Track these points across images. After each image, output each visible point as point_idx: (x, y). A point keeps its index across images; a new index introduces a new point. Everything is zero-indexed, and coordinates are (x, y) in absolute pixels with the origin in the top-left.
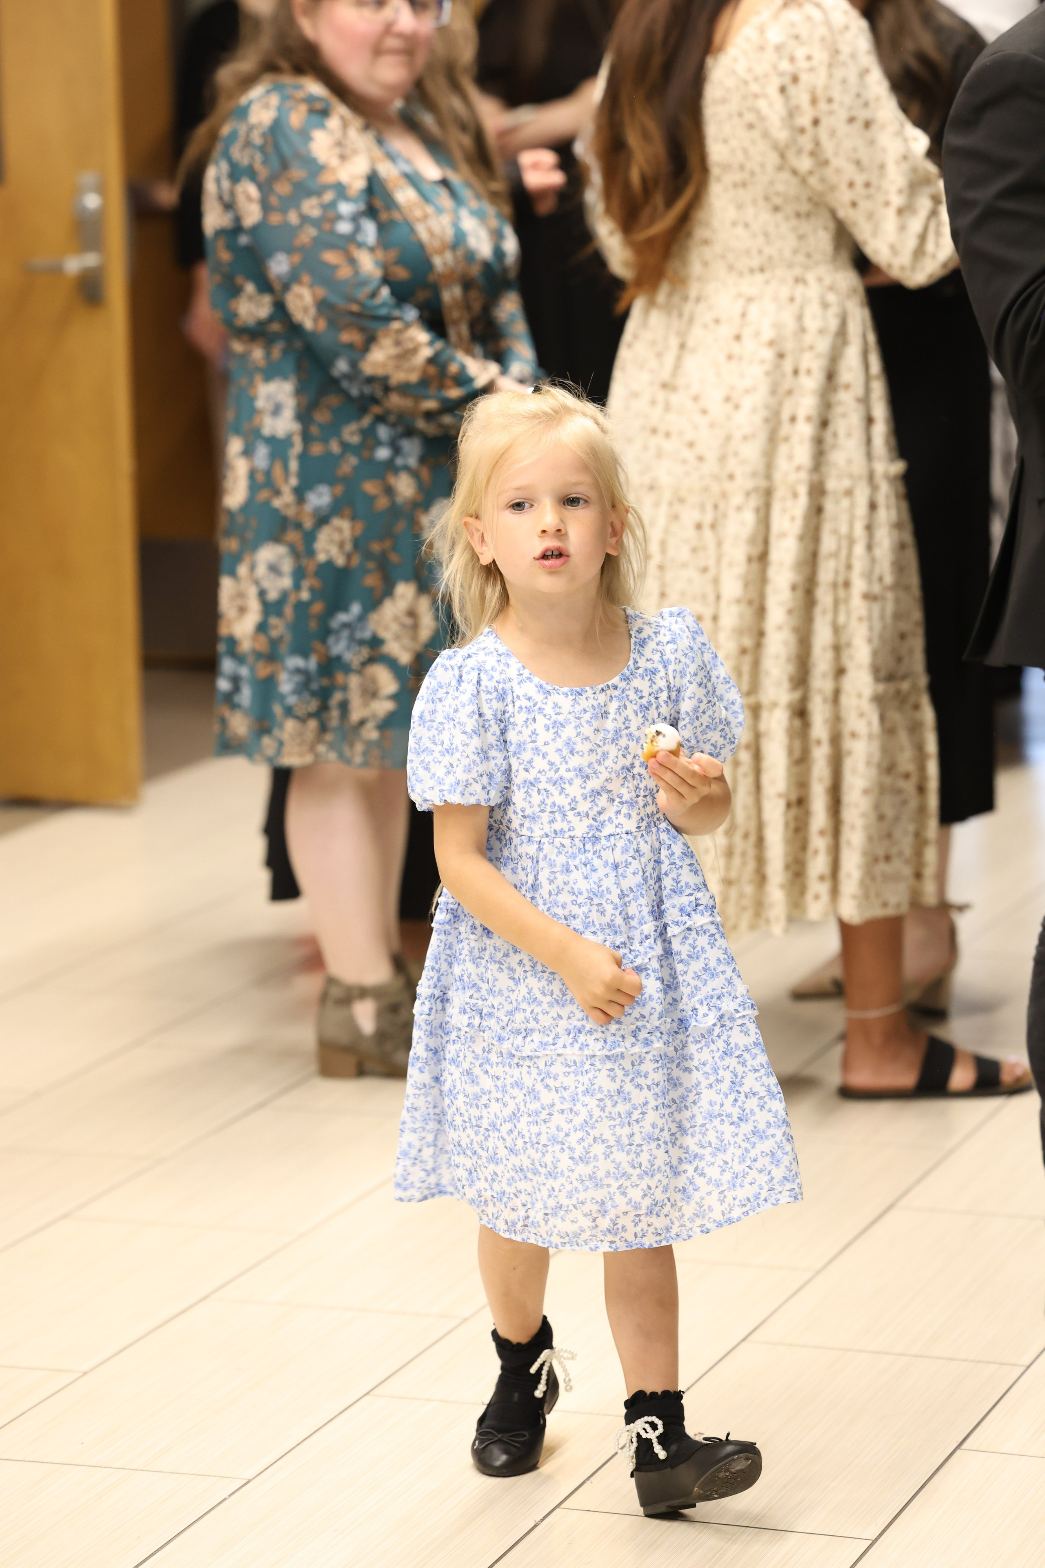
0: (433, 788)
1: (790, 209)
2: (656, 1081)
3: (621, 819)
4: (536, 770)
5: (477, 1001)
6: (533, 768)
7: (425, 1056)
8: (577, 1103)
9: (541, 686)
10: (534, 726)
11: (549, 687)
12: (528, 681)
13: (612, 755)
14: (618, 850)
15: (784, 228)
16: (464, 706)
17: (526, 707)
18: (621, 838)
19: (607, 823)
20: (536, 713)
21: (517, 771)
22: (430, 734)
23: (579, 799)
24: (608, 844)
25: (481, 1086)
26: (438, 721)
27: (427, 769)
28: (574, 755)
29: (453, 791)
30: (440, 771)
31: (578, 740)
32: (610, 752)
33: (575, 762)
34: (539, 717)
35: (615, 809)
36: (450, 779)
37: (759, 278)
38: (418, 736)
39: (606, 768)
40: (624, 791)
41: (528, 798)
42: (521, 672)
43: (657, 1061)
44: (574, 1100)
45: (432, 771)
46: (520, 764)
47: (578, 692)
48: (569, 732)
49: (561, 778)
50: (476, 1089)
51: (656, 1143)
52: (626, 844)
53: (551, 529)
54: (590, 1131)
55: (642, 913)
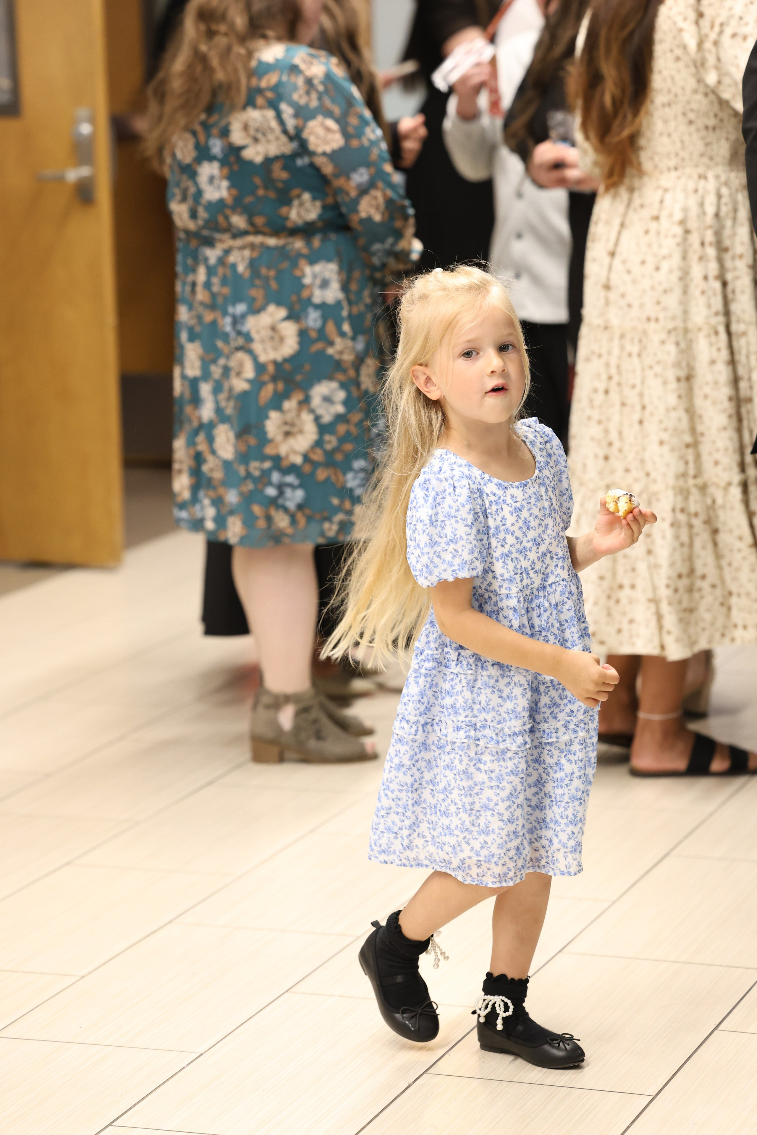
0: (446, 570)
1: (701, 123)
2: (580, 758)
3: (559, 571)
4: (509, 545)
5: (471, 719)
6: (507, 544)
7: (408, 764)
8: (502, 781)
9: (499, 484)
10: (503, 513)
11: (506, 484)
12: (489, 483)
13: (550, 526)
14: (558, 593)
15: (695, 137)
16: (463, 506)
17: (495, 501)
18: (559, 584)
19: (550, 574)
20: (502, 504)
21: (496, 547)
22: (437, 531)
23: (536, 561)
24: (552, 590)
25: (474, 780)
26: (440, 520)
27: (439, 557)
28: (530, 530)
29: (461, 569)
30: (448, 557)
31: (531, 518)
32: (549, 524)
33: (531, 534)
34: (505, 507)
35: (554, 564)
36: (457, 561)
37: (674, 174)
38: (430, 534)
39: (548, 535)
40: (559, 550)
41: (506, 566)
42: (483, 477)
43: (582, 744)
44: (499, 779)
45: (442, 558)
46: (498, 542)
47: (524, 484)
48: (525, 514)
49: (524, 548)
50: (471, 783)
51: (579, 802)
52: (563, 589)
53: (499, 370)
54: (515, 800)
55: (574, 638)
